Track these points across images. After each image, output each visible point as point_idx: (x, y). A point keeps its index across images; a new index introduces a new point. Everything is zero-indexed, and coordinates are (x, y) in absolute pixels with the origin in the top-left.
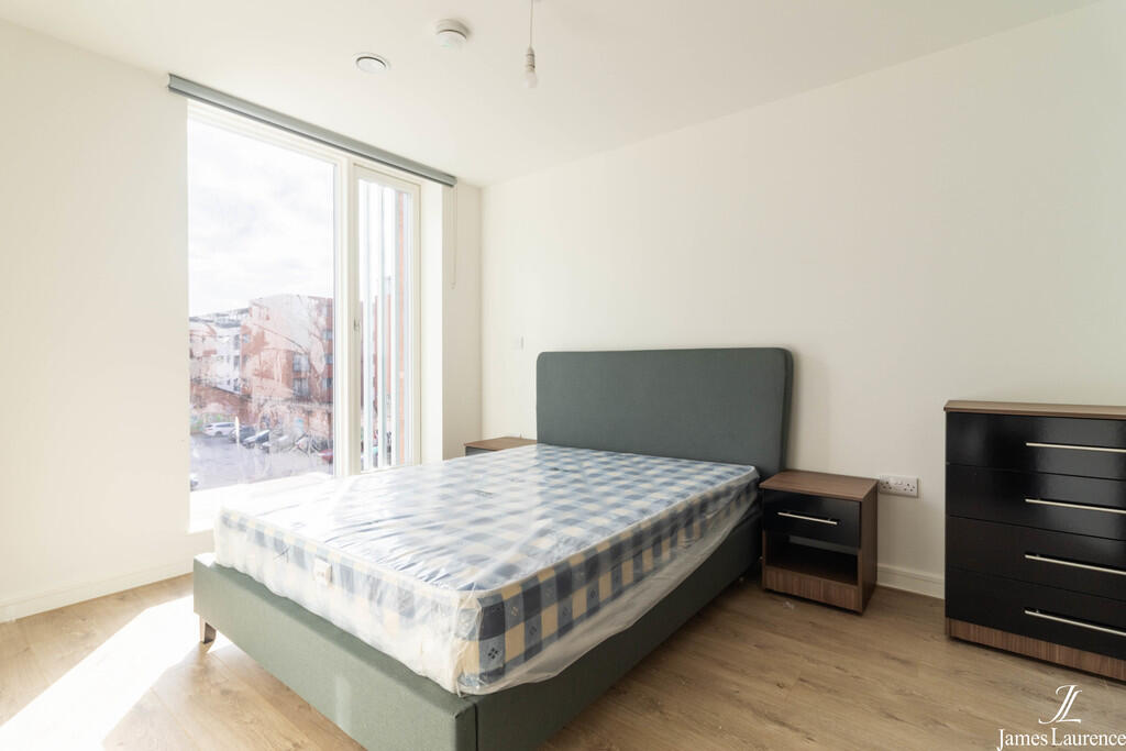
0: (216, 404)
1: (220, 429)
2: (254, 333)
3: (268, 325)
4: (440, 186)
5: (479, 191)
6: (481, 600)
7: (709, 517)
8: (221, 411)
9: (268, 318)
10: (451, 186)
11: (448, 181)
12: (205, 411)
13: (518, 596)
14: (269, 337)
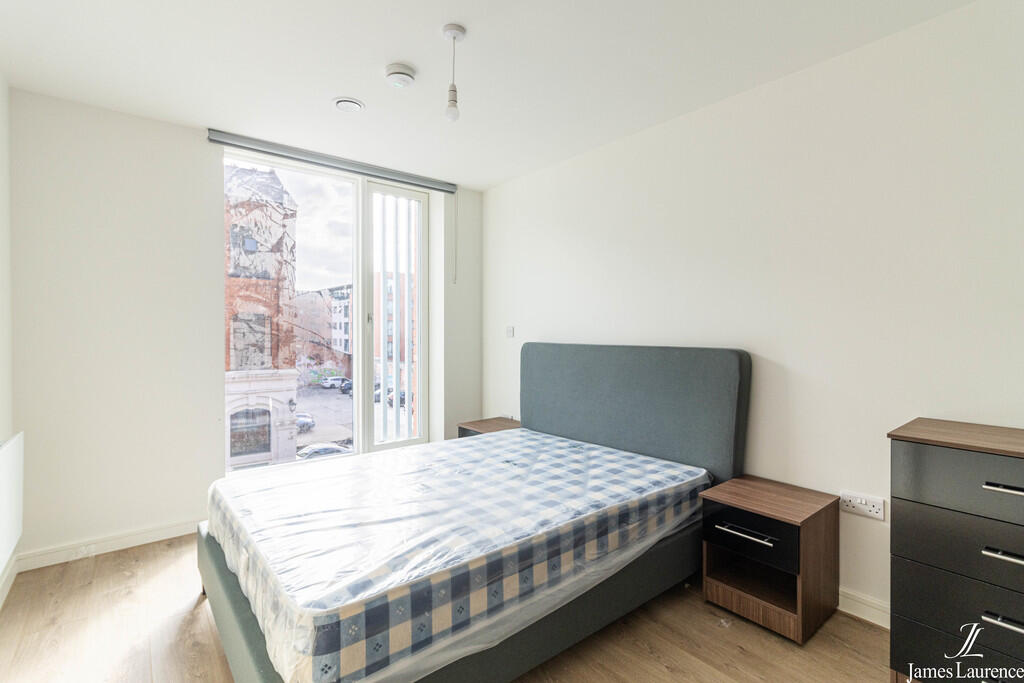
0: (331, 361)
1: (333, 382)
2: (285, 328)
3: (296, 321)
4: (442, 194)
5: (480, 195)
6: (316, 619)
7: (631, 527)
8: (335, 367)
9: (296, 316)
10: (452, 193)
11: (450, 188)
12: (322, 367)
13: (358, 616)
14: (296, 331)
